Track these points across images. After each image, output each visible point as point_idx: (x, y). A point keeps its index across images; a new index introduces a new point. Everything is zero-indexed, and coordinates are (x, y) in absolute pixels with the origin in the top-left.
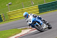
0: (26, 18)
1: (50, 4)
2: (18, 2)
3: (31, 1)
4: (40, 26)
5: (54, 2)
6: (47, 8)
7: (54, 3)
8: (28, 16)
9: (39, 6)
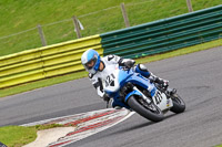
1: (148, 30)
2: (22, 22)
3: (72, 19)
5: (162, 20)
6: (134, 45)
7: (162, 27)
8: (99, 65)
9: (103, 37)
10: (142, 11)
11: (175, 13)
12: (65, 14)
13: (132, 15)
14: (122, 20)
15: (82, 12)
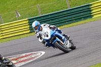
0: (37, 30)
1: (50, 16)
3: (15, 12)
4: (63, 44)
5: (56, 12)
7: (56, 15)
9: (29, 20)
10: (47, 8)
11: (62, 9)
12: (12, 9)
13: (42, 10)
14: (38, 12)
15: (19, 8)
